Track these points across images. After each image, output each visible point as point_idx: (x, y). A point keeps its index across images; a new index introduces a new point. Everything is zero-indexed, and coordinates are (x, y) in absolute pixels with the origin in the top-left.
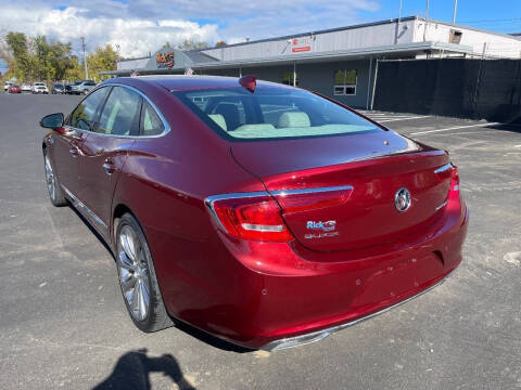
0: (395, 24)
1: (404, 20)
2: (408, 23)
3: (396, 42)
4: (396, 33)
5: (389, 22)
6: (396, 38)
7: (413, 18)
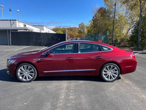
0: (10, 21)
1: (13, 20)
2: (14, 21)
3: (11, 26)
4: (11, 23)
5: (8, 20)
6: (11, 25)
7: (16, 20)
